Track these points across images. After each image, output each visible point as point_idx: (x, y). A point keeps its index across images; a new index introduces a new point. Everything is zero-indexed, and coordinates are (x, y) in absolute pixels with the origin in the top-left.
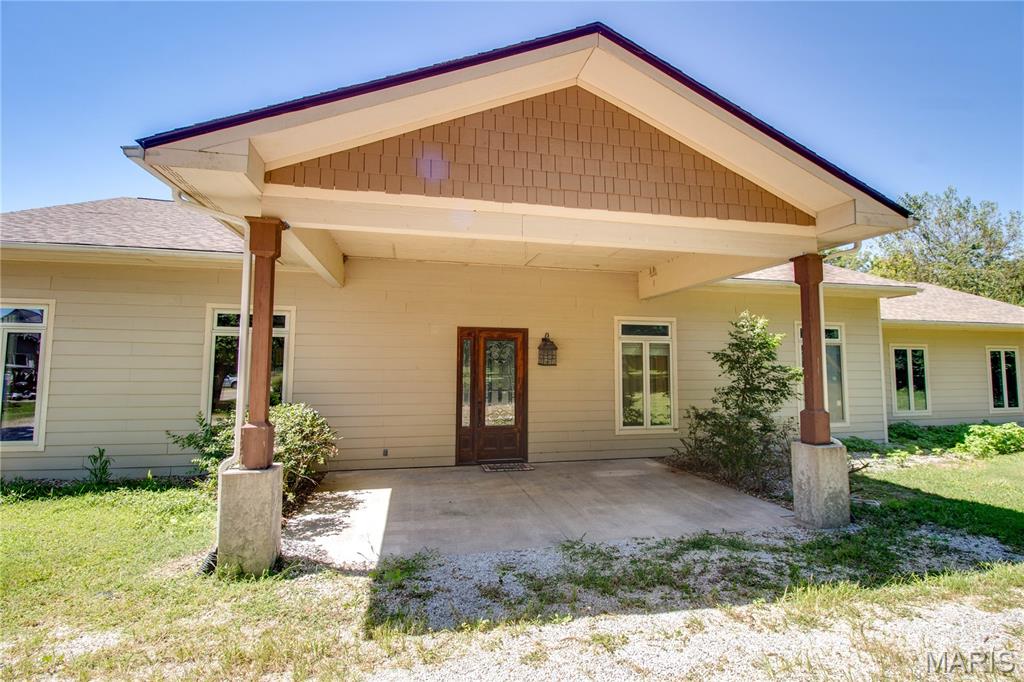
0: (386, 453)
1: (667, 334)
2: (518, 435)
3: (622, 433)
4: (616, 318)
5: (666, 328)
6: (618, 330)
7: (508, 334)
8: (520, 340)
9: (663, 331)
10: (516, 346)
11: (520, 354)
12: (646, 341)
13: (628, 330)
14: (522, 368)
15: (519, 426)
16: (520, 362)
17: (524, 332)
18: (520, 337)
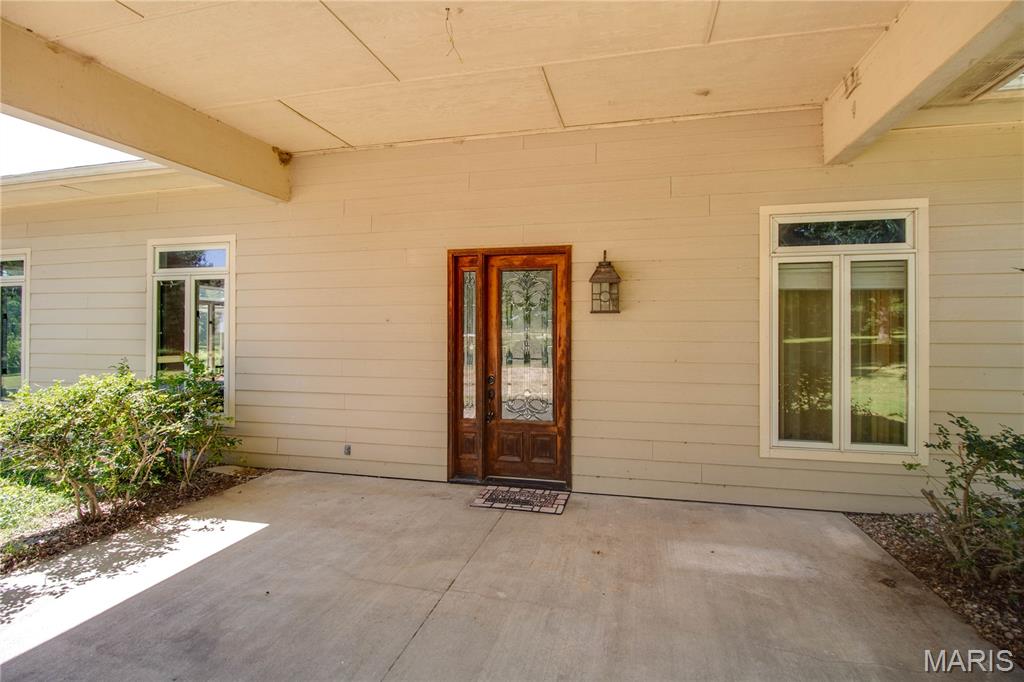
0: (348, 451)
1: (900, 239)
2: (559, 438)
3: (775, 454)
4: (765, 211)
5: (900, 223)
6: (769, 235)
7: (539, 259)
8: (562, 267)
9: (889, 231)
10: (555, 278)
11: (562, 293)
12: (842, 257)
13: (794, 235)
14: (564, 319)
15: (561, 424)
16: (562, 309)
17: (565, 252)
18: (561, 262)
